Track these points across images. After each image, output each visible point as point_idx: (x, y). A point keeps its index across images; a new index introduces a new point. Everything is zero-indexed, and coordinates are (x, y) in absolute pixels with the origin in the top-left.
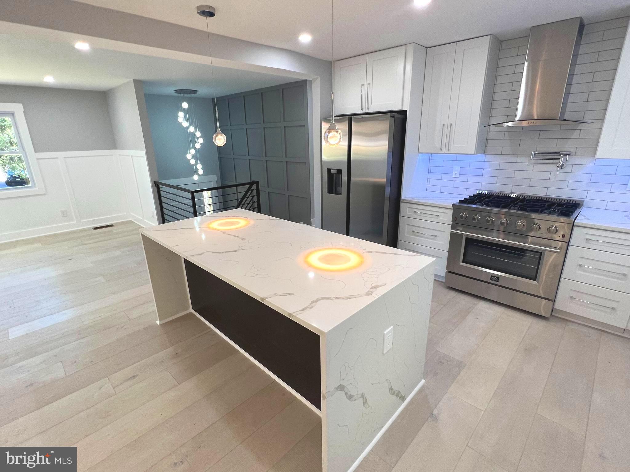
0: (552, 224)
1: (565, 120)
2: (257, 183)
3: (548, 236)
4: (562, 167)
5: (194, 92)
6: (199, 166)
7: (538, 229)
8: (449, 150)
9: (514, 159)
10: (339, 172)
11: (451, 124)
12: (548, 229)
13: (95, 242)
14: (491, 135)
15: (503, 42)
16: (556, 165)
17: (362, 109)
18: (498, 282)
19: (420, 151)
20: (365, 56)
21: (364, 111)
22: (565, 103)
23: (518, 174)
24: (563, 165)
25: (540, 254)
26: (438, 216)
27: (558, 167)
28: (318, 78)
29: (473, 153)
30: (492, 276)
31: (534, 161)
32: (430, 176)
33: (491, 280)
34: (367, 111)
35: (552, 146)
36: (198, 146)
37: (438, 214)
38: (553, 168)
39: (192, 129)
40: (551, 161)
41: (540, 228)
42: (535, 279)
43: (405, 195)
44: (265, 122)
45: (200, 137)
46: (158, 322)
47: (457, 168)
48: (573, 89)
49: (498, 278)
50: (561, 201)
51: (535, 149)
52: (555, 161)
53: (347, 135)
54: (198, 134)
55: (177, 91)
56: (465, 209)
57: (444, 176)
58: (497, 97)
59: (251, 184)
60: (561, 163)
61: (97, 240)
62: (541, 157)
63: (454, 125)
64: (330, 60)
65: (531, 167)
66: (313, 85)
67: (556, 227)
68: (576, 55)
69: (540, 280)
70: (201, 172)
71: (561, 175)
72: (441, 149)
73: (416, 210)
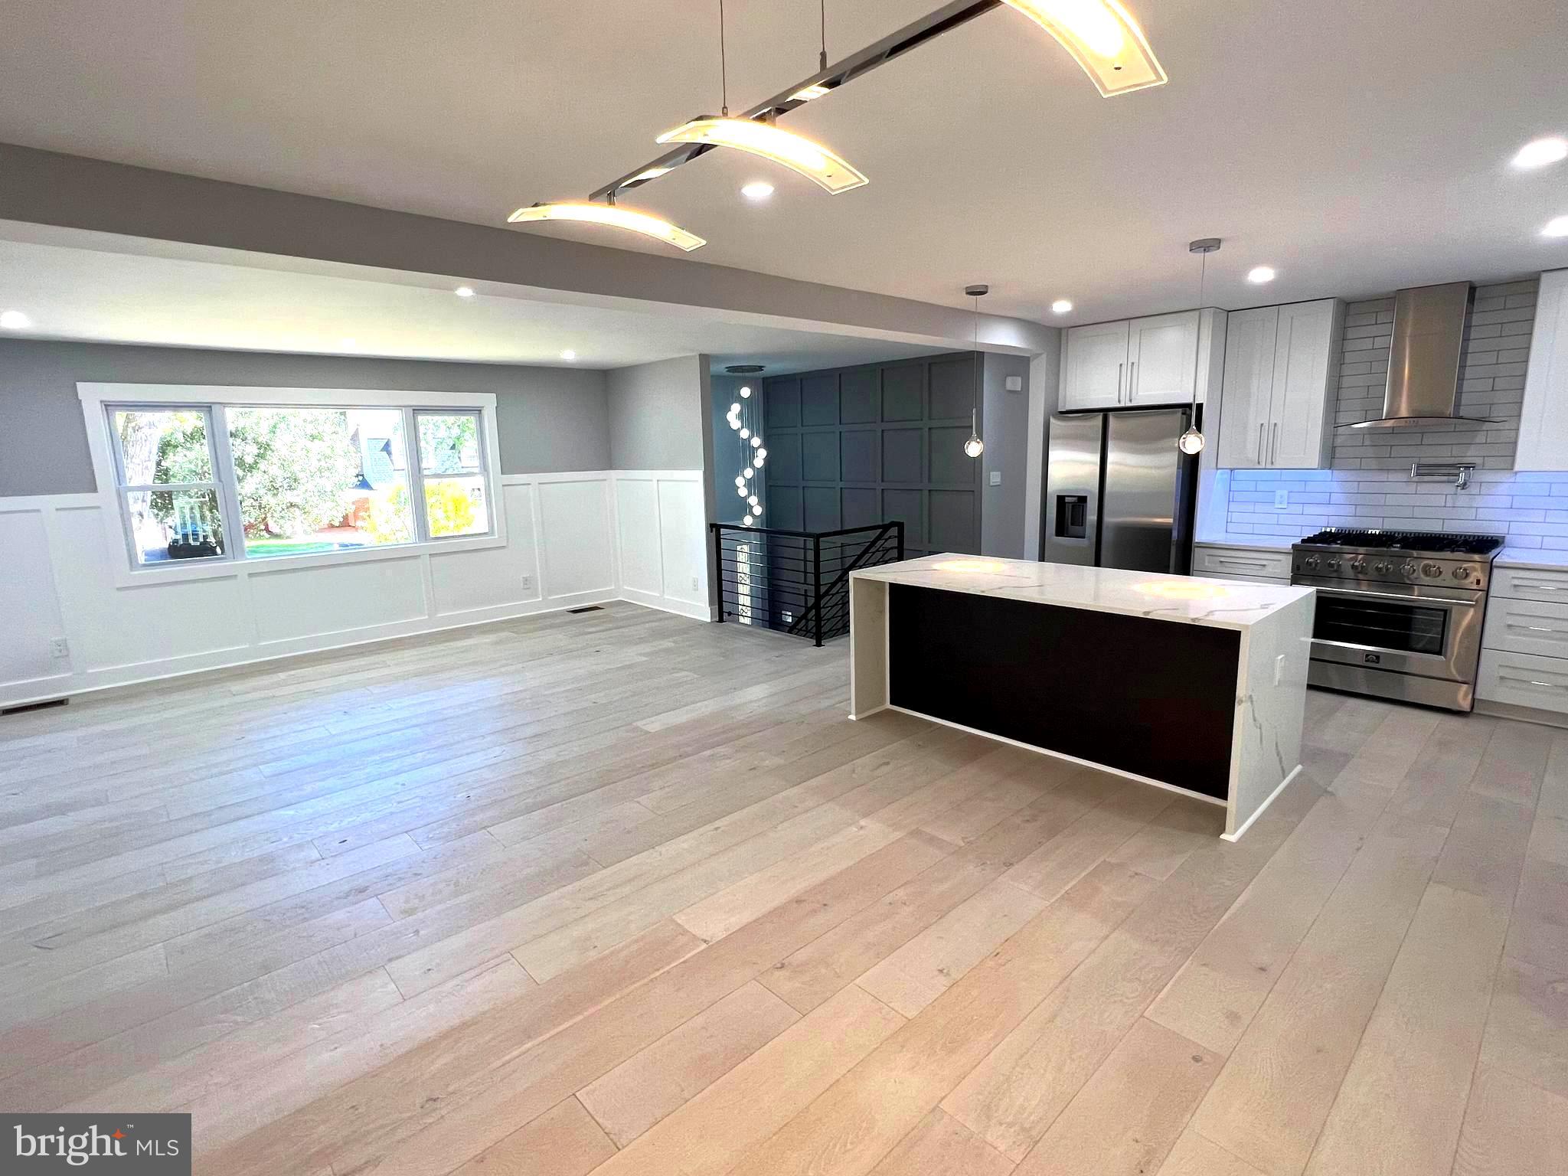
0: (1458, 564)
1: (1461, 418)
2: (900, 526)
3: (1455, 582)
4: (1464, 486)
5: (761, 368)
6: (753, 500)
7: (1437, 574)
8: (1272, 463)
9: (1383, 476)
10: (1083, 500)
11: (1275, 424)
12: (1453, 573)
13: (603, 631)
14: (1339, 441)
15: (1352, 306)
16: (1453, 484)
17: (1119, 401)
18: (1378, 663)
19: (1219, 467)
20: (1127, 322)
21: (1122, 405)
22: (1459, 393)
23: (1390, 500)
24: (1465, 484)
25: (1445, 612)
26: (1264, 566)
27: (1458, 486)
28: (1041, 354)
29: (1316, 467)
30: (1368, 654)
31: (1416, 479)
32: (1233, 506)
33: (1366, 661)
34: (1129, 404)
35: (1444, 455)
36: (759, 462)
37: (1264, 563)
38: (1450, 488)
39: (745, 434)
40: (1445, 478)
41: (1440, 573)
42: (1439, 653)
43: (1201, 535)
44: (885, 419)
45: (759, 447)
46: (852, 717)
47: (1282, 493)
48: (1469, 373)
49: (1378, 657)
50: (1467, 537)
51: (1416, 460)
52: (1452, 478)
53: (1098, 440)
54: (756, 442)
55: (731, 369)
56: (1313, 551)
57: (1259, 508)
58: (1346, 382)
59: (886, 528)
60: (1461, 481)
61: (598, 629)
62: (1426, 471)
63: (1279, 426)
64: (1059, 326)
65: (1412, 488)
66: (1031, 364)
67: (1465, 570)
68: (1468, 327)
69: (1449, 654)
70: (758, 510)
71: (1462, 499)
72: (1259, 463)
73: (1222, 559)
